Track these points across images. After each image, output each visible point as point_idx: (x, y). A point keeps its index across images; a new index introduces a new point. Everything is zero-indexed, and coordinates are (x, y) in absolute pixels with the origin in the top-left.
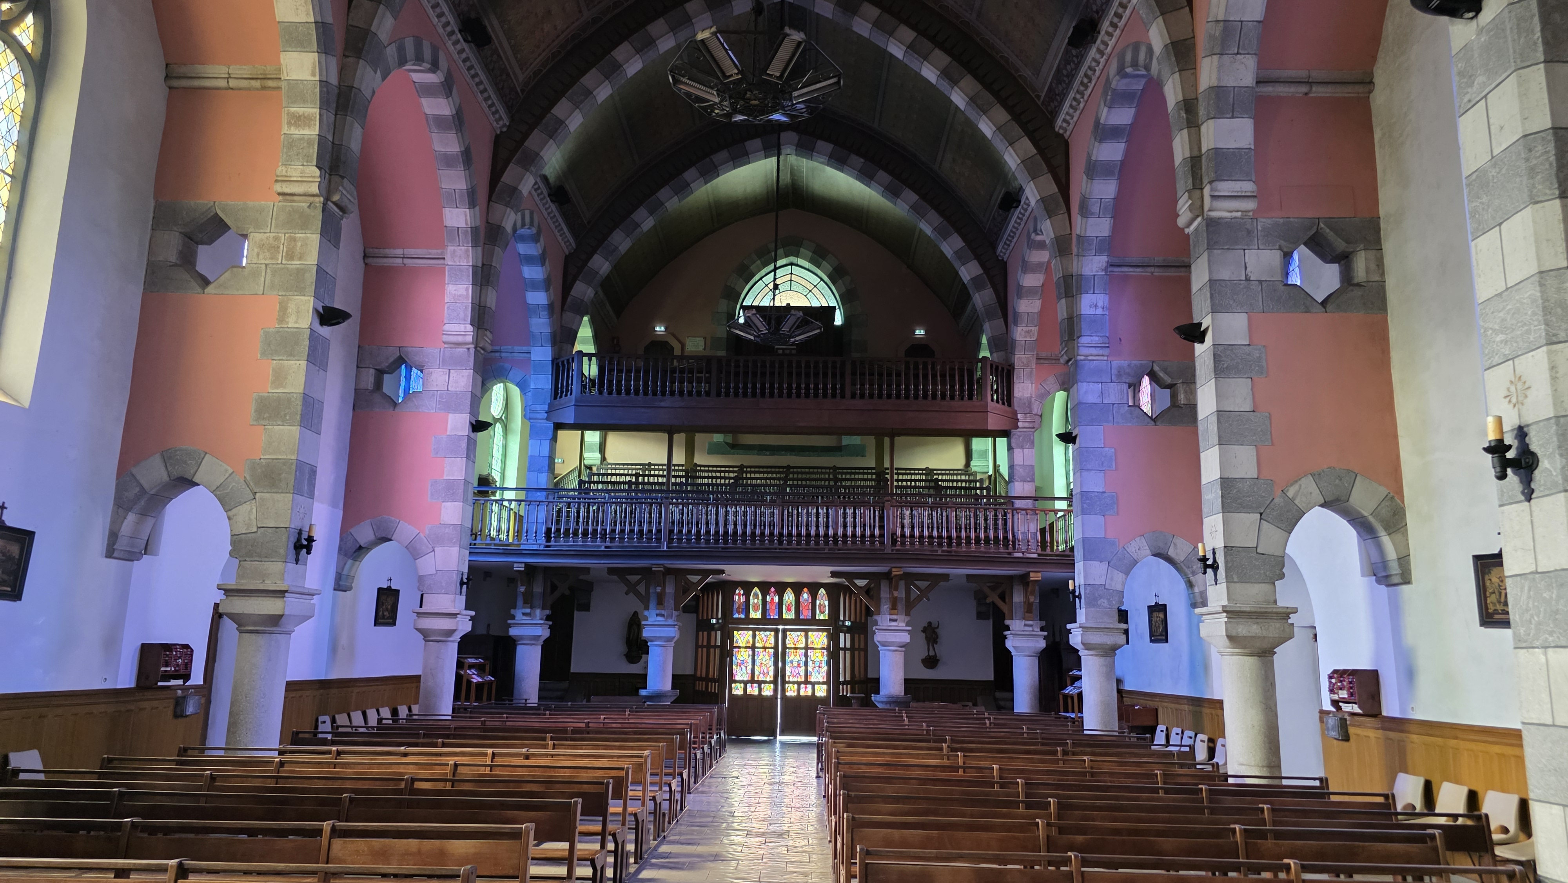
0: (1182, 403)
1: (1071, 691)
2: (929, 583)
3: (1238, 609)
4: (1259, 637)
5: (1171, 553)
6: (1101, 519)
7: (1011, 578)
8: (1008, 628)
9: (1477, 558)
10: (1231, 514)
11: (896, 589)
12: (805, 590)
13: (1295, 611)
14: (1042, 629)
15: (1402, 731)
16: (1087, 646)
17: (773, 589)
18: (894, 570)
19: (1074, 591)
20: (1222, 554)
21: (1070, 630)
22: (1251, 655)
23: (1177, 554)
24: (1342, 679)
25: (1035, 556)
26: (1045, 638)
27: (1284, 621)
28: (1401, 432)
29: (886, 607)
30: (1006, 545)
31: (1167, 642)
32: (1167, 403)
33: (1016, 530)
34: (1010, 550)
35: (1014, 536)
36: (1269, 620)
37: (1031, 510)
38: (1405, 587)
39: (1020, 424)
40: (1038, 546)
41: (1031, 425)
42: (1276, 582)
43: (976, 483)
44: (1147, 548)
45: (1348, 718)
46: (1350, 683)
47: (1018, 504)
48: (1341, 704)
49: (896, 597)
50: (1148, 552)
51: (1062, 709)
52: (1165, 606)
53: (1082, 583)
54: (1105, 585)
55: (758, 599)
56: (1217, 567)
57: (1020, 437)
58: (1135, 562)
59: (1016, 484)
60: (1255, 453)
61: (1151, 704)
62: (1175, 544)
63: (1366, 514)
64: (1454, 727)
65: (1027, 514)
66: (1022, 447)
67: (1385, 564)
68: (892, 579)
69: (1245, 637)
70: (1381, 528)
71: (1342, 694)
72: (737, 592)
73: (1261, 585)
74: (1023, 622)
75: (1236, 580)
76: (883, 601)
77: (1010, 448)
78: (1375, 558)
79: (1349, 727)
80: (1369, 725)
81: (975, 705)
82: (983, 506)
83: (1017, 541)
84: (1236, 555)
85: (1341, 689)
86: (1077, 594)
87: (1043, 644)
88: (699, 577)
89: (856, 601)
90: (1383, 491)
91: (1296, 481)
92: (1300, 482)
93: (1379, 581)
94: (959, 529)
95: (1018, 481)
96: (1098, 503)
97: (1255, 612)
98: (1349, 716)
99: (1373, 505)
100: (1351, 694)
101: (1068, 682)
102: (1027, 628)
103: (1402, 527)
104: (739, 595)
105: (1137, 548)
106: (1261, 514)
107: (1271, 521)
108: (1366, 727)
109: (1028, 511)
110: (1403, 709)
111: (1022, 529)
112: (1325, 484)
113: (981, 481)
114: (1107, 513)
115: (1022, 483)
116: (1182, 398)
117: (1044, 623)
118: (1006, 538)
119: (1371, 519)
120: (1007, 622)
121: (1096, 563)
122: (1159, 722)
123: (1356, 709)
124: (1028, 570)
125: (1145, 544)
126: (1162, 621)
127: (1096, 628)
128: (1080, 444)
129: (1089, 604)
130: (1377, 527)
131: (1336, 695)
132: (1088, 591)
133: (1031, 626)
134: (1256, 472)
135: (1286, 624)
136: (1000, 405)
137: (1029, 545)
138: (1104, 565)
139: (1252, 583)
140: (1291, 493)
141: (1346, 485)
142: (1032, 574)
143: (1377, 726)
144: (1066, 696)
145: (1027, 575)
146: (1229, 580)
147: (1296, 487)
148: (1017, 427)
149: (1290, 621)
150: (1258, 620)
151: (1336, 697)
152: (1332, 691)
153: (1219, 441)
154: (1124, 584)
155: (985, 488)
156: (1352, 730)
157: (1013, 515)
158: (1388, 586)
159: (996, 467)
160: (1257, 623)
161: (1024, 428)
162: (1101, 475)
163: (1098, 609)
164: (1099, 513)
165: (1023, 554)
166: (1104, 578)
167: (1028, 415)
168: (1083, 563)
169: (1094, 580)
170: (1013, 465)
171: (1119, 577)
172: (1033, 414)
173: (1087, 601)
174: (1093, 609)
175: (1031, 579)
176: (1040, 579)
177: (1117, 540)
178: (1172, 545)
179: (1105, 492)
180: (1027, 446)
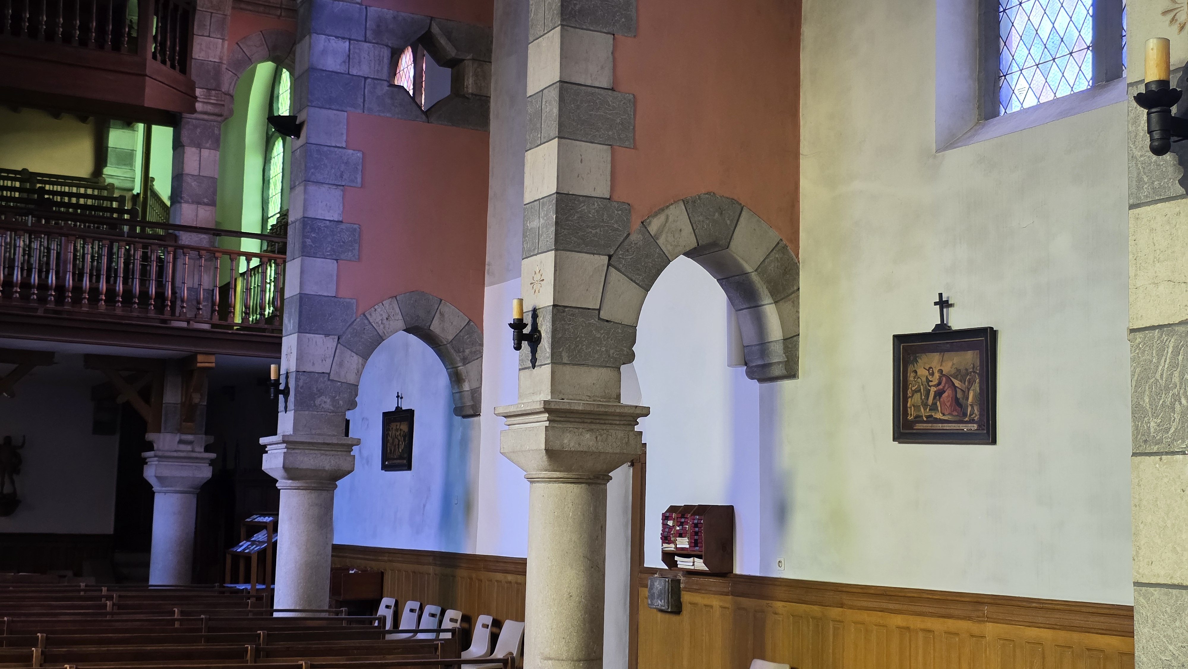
0: (470, 91)
1: (247, 548)
2: (16, 366)
3: (568, 407)
4: (593, 453)
5: (436, 327)
6: (331, 266)
7: (162, 363)
8: (150, 447)
9: (899, 339)
10: (568, 253)
13: (644, 412)
14: (207, 449)
15: (762, 597)
16: (291, 472)
19: (277, 382)
20: (549, 317)
21: (265, 446)
22: (576, 481)
23: (443, 329)
24: (683, 520)
25: (206, 327)
26: (212, 463)
27: (629, 428)
28: (804, 148)
30: (160, 307)
31: (409, 468)
32: (446, 91)
33: (178, 283)
34: (167, 316)
35: (174, 293)
36: (608, 427)
37: (208, 250)
38: (787, 384)
39: (199, 106)
40: (213, 311)
41: (217, 110)
42: (623, 367)
43: (112, 202)
44: (400, 317)
45: (682, 579)
46: (696, 525)
47: (186, 239)
48: (676, 558)
50: (401, 324)
51: (228, 577)
52: (411, 412)
53: (293, 368)
54: (329, 374)
56: (539, 340)
57: (196, 127)
58: (380, 339)
59: (185, 206)
60: (609, 159)
61: (373, 565)
62: (442, 314)
63: (749, 269)
64: (840, 589)
65: (201, 257)
66: (199, 146)
67: (763, 346)
69: (572, 452)
70: (766, 292)
71: (682, 543)
73: (600, 369)
74: (177, 437)
75: (565, 360)
77: (177, 145)
78: (750, 337)
79: (683, 593)
80: (714, 589)
81: (78, 574)
82: (125, 238)
83: (179, 303)
84: (570, 320)
85: (681, 536)
86: (282, 387)
87: (206, 473)
90: (774, 236)
91: (662, 210)
92: (667, 212)
93: (751, 374)
94: (79, 276)
95: (187, 202)
96: (329, 239)
97: (590, 413)
98: (684, 576)
99: (759, 256)
100: (694, 543)
101: (243, 531)
102: (182, 447)
103: (793, 292)
105: (385, 316)
106: (610, 257)
107: (623, 270)
108: (709, 592)
109: (203, 252)
110: (764, 562)
111: (189, 283)
112: (701, 218)
113: (121, 200)
114: (343, 256)
115: (194, 206)
116: (470, 84)
117: (211, 439)
118: (160, 296)
119: (755, 277)
120: (150, 436)
121: (319, 338)
122: (385, 591)
123: (699, 565)
124: (193, 349)
125: (398, 310)
126: (405, 436)
127: (309, 443)
128: (308, 137)
129: (302, 404)
130: (760, 290)
131: (673, 545)
132: (301, 383)
133: (190, 443)
134: (609, 188)
135: (631, 433)
136: (166, 69)
137: (199, 309)
138: (331, 343)
139: (588, 365)
140: (654, 227)
141: (728, 222)
142: (200, 358)
143: (725, 590)
144: (237, 557)
145: (192, 358)
146: (556, 360)
147: (662, 218)
148: (193, 111)
149: (637, 428)
150: (593, 426)
151: (671, 547)
152: (666, 539)
153: (559, 132)
154: (359, 373)
155: (127, 212)
156: (686, 597)
157: (175, 259)
158: (761, 380)
159: (147, 180)
160: (591, 430)
161: (205, 113)
162: (337, 193)
163: (315, 413)
164: (330, 255)
165: (188, 323)
166: (329, 361)
167: (213, 92)
168: (298, 337)
169: (313, 364)
170: (182, 174)
171: (353, 360)
172: (223, 90)
173: (298, 398)
174: (307, 412)
175: (199, 365)
176: (213, 365)
177: (355, 301)
178: (438, 315)
179: (341, 222)
180: (208, 145)
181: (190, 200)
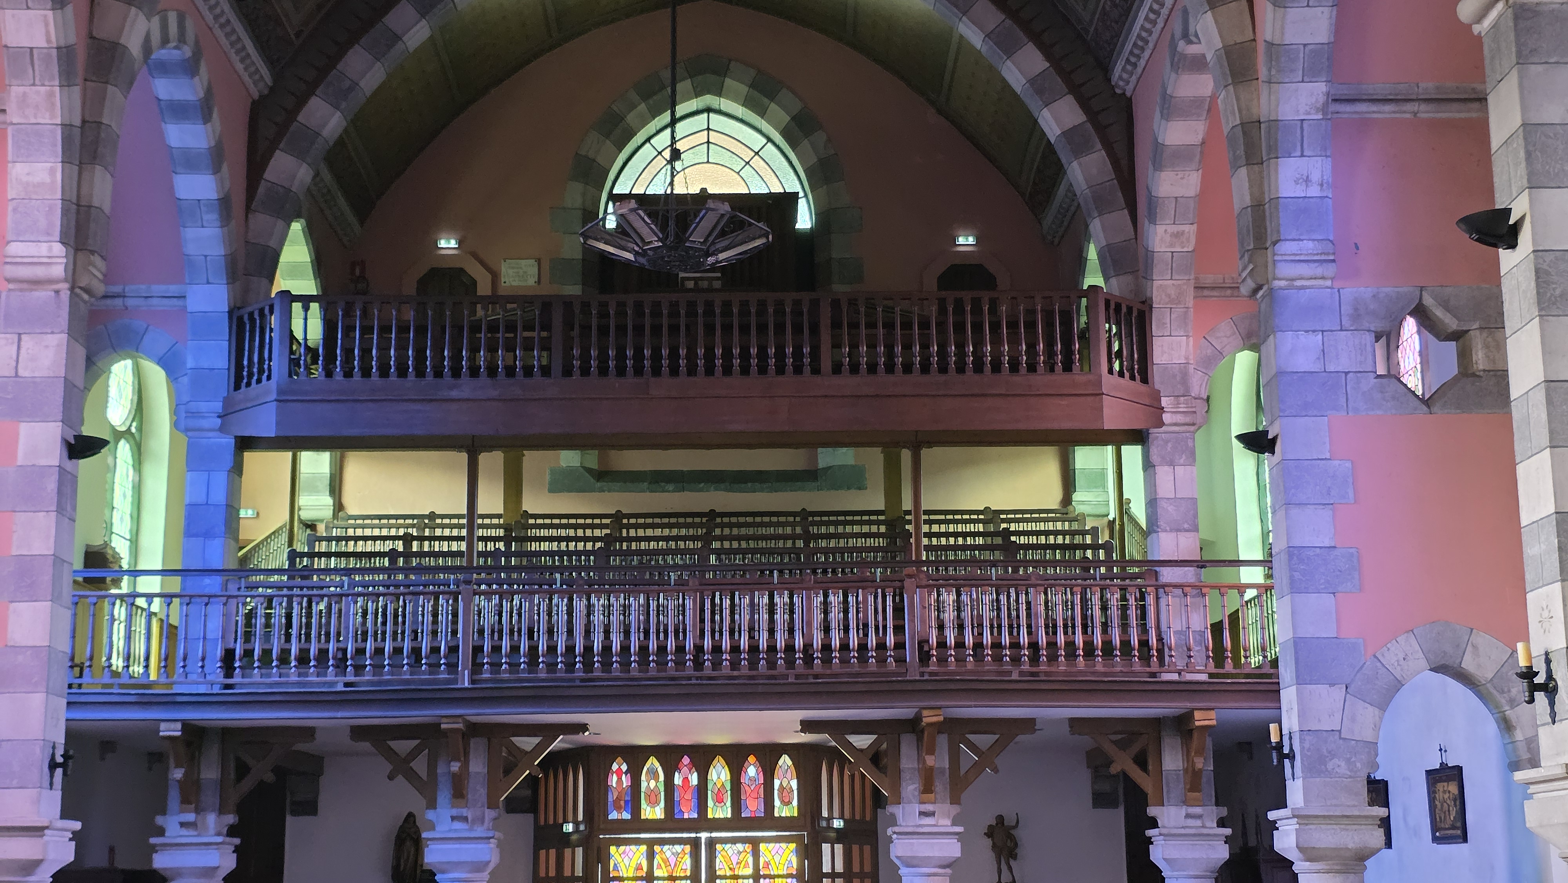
0: (1480, 367)
2: (997, 736)
5: (1468, 664)
6: (1328, 600)
7: (1157, 724)
8: (1153, 823)
11: (931, 751)
12: (752, 759)
14: (1221, 823)
16: (1310, 854)
17: (686, 760)
18: (925, 713)
19: (1280, 744)
20: (1564, 662)
21: (1275, 821)
23: (1478, 665)
25: (1203, 677)
26: (1228, 839)
29: (911, 787)
30: (1146, 658)
31: (1466, 840)
32: (1452, 369)
33: (1164, 627)
34: (1155, 667)
35: (1160, 639)
37: (1192, 586)
39: (1167, 418)
40: (1209, 657)
41: (1188, 419)
43: (1084, 535)
44: (1421, 655)
47: (1168, 575)
49: (931, 769)
50: (1423, 663)
52: (1459, 769)
53: (1296, 728)
54: (1340, 731)
55: (657, 781)
56: (1554, 687)
57: (1167, 442)
58: (1398, 685)
59: (1162, 535)
62: (1475, 647)
65: (1186, 595)
66: (1172, 464)
68: (922, 731)
72: (615, 767)
74: (1184, 810)
76: (905, 776)
77: (1148, 465)
82: (1099, 582)
83: (1166, 650)
86: (1286, 751)
87: (1223, 852)
88: (536, 740)
89: (852, 777)
95: (1165, 530)
96: (1322, 569)
102: (1191, 822)
104: (619, 772)
105: (1401, 656)
109: (1187, 589)
111: (1176, 625)
113: (1094, 531)
114: (1340, 588)
115: (1174, 534)
116: (1479, 358)
117: (1224, 811)
118: (1144, 644)
120: (1152, 811)
121: (1322, 689)
124: (1189, 705)
125: (1417, 647)
126: (1455, 800)
127: (1325, 816)
128: (1283, 452)
129: (1310, 770)
132: (1307, 745)
133: (1200, 816)
136: (1127, 382)
137: (1190, 657)
138: (1338, 693)
142: (1197, 715)
145: (1188, 716)
148: (1161, 424)
153: (1551, 440)
154: (1377, 728)
155: (1102, 546)
157: (1157, 599)
159: (1122, 503)
161: (1176, 424)
162: (1327, 513)
163: (1329, 779)
164: (1325, 588)
165: (1180, 674)
166: (1338, 716)
167: (1182, 398)
168: (1297, 689)
169: (1319, 721)
170: (1156, 499)
171: (1367, 713)
172: (1193, 395)
173: (1306, 764)
174: (1318, 780)
175: (1197, 723)
176: (1214, 722)
177: (1361, 640)
178: (1469, 648)
179: (1335, 547)
180: (1182, 461)
181: (1168, 529)
